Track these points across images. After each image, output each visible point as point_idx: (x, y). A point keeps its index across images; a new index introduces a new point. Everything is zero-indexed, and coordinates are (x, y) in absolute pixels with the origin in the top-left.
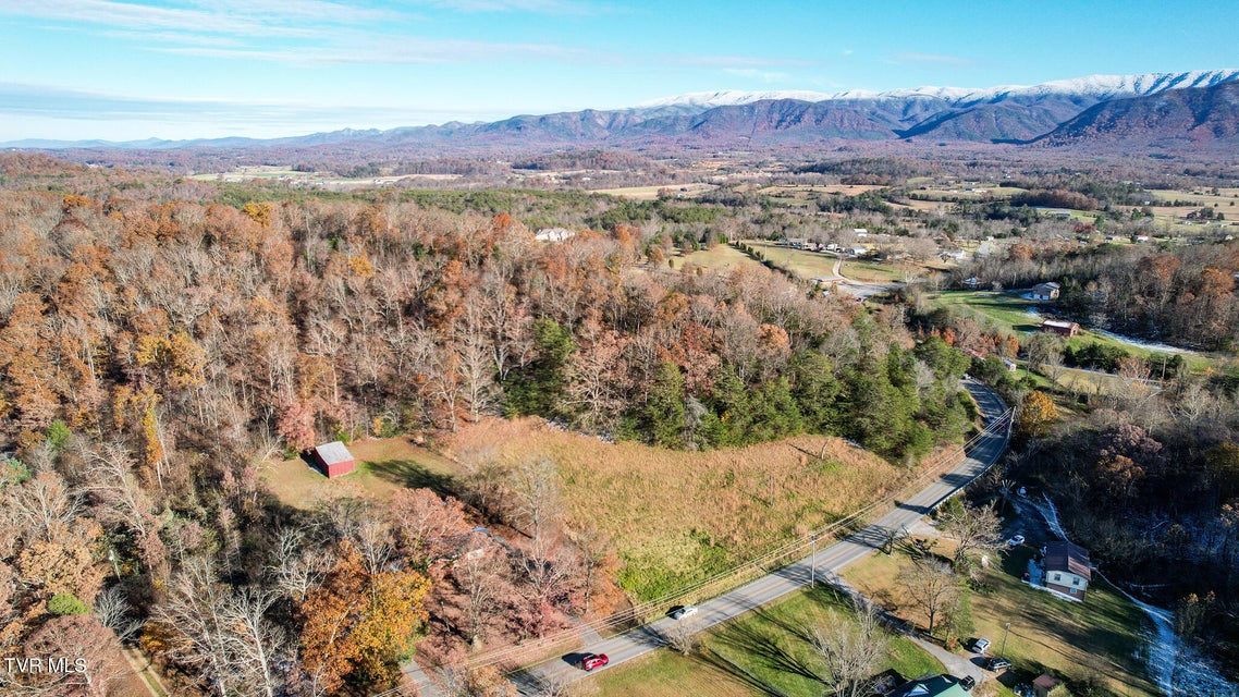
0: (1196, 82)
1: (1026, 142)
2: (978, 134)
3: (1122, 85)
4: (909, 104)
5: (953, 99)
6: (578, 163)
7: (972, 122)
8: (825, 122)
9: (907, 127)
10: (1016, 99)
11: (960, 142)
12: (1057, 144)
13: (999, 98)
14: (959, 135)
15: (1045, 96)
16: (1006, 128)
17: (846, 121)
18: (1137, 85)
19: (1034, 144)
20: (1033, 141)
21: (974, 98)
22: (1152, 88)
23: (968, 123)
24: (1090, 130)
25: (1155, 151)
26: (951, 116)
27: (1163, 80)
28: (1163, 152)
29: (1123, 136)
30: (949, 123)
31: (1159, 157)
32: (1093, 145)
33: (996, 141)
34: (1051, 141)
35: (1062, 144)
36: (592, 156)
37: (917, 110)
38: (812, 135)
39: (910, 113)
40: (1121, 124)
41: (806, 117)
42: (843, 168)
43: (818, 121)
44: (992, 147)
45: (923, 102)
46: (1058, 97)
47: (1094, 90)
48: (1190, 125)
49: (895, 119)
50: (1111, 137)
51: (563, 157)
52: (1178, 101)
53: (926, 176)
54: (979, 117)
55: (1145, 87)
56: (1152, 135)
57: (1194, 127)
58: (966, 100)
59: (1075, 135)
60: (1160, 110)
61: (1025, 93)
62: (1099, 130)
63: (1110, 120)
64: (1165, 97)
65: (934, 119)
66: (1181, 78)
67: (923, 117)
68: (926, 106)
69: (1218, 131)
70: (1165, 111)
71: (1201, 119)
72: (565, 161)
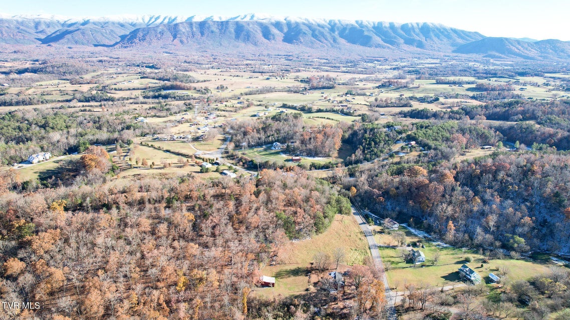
0: (164, 20)
1: (111, 46)
2: (86, 42)
3: (138, 19)
4: (37, 24)
5: (62, 22)
7: (81, 36)
9: (43, 37)
11: (78, 46)
12: (125, 47)
13: (85, 23)
14: (77, 43)
15: (107, 22)
16: (98, 39)
18: (143, 19)
19: (115, 47)
20: (114, 45)
21: (73, 21)
22: (149, 21)
23: (78, 36)
24: (137, 41)
25: (164, 50)
26: (67, 32)
28: (167, 50)
29: (150, 44)
30: (69, 36)
31: (166, 52)
32: (140, 48)
33: (96, 46)
34: (122, 46)
35: (127, 47)
37: (42, 27)
39: (40, 29)
40: (148, 38)
44: (93, 49)
45: (45, 23)
46: (113, 23)
48: (172, 39)
49: (33, 31)
50: (145, 43)
52: (165, 29)
55: (146, 20)
56: (161, 43)
57: (173, 41)
58: (69, 22)
59: (131, 43)
60: (160, 33)
61: (98, 21)
62: (140, 41)
63: (143, 36)
64: (160, 27)
65: (58, 33)
66: (158, 18)
67: (50, 31)
68: (48, 25)
69: (182, 42)
70: (162, 33)
71: (175, 37)
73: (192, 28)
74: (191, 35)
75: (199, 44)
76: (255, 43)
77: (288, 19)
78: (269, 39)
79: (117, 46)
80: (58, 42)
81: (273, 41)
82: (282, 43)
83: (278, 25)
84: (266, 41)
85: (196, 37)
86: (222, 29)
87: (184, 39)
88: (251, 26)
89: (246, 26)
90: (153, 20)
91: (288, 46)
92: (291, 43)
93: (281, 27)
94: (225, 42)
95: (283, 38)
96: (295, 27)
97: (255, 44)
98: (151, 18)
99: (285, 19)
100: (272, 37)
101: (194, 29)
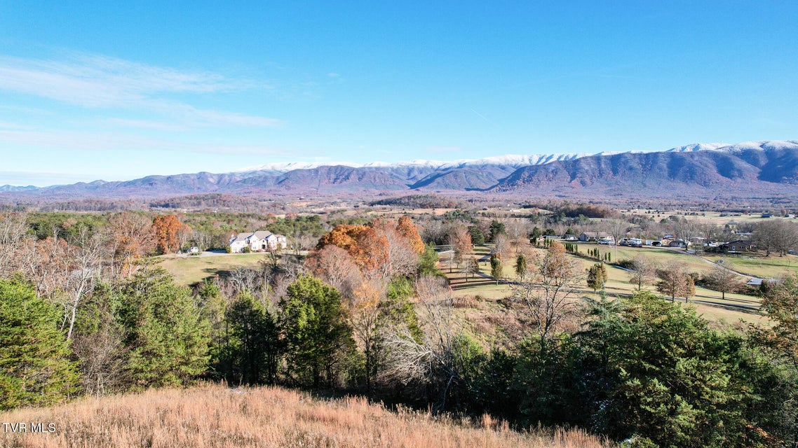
1: (486, 190)
2: (457, 185)
3: (523, 160)
4: (410, 170)
5: (435, 167)
6: (203, 202)
7: (453, 179)
8: (364, 179)
9: (412, 183)
10: (470, 167)
11: (448, 190)
12: (504, 191)
13: (461, 166)
14: (447, 186)
15: (486, 165)
16: (472, 182)
17: (377, 179)
18: (530, 160)
19: (492, 191)
20: (490, 189)
21: (447, 166)
22: (538, 162)
23: (450, 179)
24: (520, 182)
25: (557, 193)
26: (439, 176)
28: (561, 194)
29: (537, 186)
30: (439, 179)
31: (559, 196)
32: (523, 191)
33: (468, 190)
34: (500, 189)
35: (507, 190)
36: (213, 198)
37: (416, 173)
38: (357, 187)
39: (412, 175)
40: (535, 179)
41: (352, 176)
43: (360, 179)
44: (465, 193)
45: (418, 168)
46: (493, 166)
47: (510, 163)
48: (569, 180)
49: (404, 178)
50: (531, 186)
51: (191, 199)
52: (560, 166)
54: (456, 176)
55: (534, 162)
56: (552, 185)
57: (571, 181)
58: (443, 168)
59: (512, 185)
60: (552, 172)
61: (475, 164)
62: (524, 182)
63: (529, 177)
64: (554, 165)
65: (429, 178)
66: (551, 157)
67: (421, 177)
68: (421, 171)
69: (583, 183)
70: (555, 172)
71: (573, 177)
72: (192, 201)
73: (599, 164)
74: (597, 174)
75: (609, 185)
76: (705, 182)
77: (768, 145)
78: (731, 177)
79: (494, 189)
80: (427, 187)
81: (739, 180)
82: (757, 182)
83: (747, 155)
84: (724, 179)
85: (605, 176)
86: (647, 163)
87: (587, 179)
88: (696, 158)
89: (688, 159)
90: (544, 160)
91: (772, 187)
92: (778, 182)
93: (754, 159)
94: (651, 182)
95: (758, 175)
96: (783, 157)
97: (705, 184)
98: (540, 159)
99: (762, 146)
100: (736, 173)
101: (603, 166)
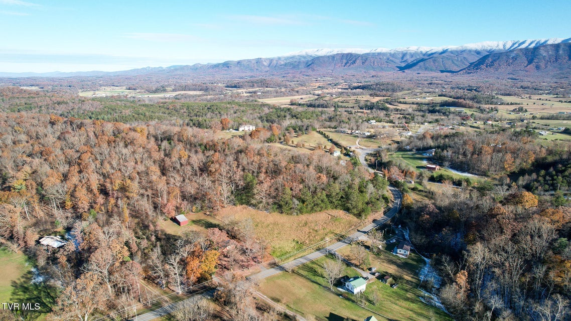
0: (530, 45)
1: (456, 72)
2: (434, 68)
3: (498, 46)
4: (404, 55)
5: (424, 52)
6: (255, 85)
7: (432, 63)
8: (366, 63)
9: (403, 65)
10: (452, 52)
11: (426, 72)
12: (469, 73)
13: (444, 52)
14: (426, 69)
15: (464, 51)
16: (447, 65)
17: (375, 63)
18: (504, 46)
19: (459, 73)
20: (458, 72)
21: (433, 51)
22: (511, 47)
23: (430, 63)
24: (483, 67)
25: (511, 76)
26: (422, 60)
27: (515, 43)
28: (514, 77)
29: (497, 70)
30: (421, 64)
31: (512, 79)
32: (484, 74)
33: (442, 71)
34: (466, 72)
35: (471, 73)
36: (261, 82)
37: (408, 57)
38: (361, 69)
39: (405, 59)
40: (496, 64)
41: (358, 61)
42: (372, 87)
43: (363, 63)
44: (440, 74)
45: (410, 53)
46: (470, 51)
47: (486, 48)
48: (526, 65)
49: (398, 61)
50: (491, 70)
51: (249, 82)
52: (521, 54)
53: (408, 90)
54: (434, 61)
55: (508, 46)
56: (510, 69)
57: (527, 65)
58: (430, 53)
59: (477, 69)
60: (513, 58)
61: (456, 49)
62: (487, 67)
63: (492, 62)
64: (515, 52)
65: (415, 62)
66: (523, 43)
67: (410, 60)
68: (412, 56)
69: (538, 67)
70: (515, 59)
71: (530, 62)
72: (249, 84)
73: (557, 51)
74: (553, 59)
75: (561, 69)
79: (462, 72)
80: (411, 69)
85: (560, 61)
87: (542, 64)
90: (517, 45)
101: (561, 52)
